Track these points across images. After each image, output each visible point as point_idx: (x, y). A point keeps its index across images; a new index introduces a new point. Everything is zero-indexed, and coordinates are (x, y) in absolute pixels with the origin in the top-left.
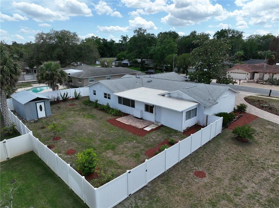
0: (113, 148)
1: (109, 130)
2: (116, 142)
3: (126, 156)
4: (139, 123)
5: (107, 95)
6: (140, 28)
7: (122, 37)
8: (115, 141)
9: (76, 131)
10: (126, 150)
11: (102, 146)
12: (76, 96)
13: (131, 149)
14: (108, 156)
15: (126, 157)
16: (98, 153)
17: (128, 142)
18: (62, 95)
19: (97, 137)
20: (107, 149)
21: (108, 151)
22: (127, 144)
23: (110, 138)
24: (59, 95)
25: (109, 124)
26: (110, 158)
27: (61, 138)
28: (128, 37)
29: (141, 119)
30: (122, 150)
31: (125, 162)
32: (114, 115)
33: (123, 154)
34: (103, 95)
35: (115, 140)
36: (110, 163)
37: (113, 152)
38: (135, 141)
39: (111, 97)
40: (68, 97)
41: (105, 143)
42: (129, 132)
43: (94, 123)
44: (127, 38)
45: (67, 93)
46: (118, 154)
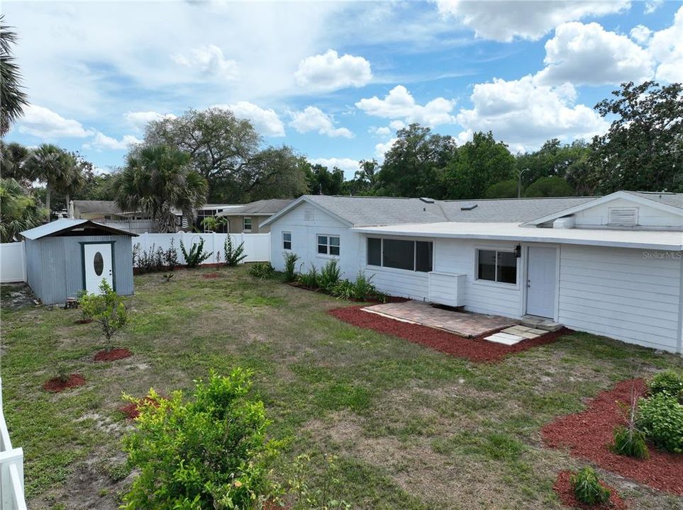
0: (361, 404)
1: (338, 337)
2: (369, 380)
3: (440, 445)
4: (458, 320)
5: (328, 240)
6: (414, 125)
7: (361, 164)
8: (366, 373)
9: (199, 335)
10: (426, 413)
11: (304, 392)
12: (228, 256)
13: (456, 413)
14: (336, 438)
15: (438, 451)
16: (281, 420)
17: (431, 382)
18: (185, 246)
19: (284, 356)
20: (329, 403)
21: (335, 415)
22: (427, 387)
23: (343, 365)
24: (177, 246)
25: (334, 319)
26: (349, 448)
27: (129, 354)
28: (376, 164)
29: (459, 309)
30: (407, 413)
31: (438, 478)
32: (351, 298)
33: (420, 434)
34: (314, 244)
35: (365, 370)
36: (353, 479)
37: (363, 419)
38: (462, 381)
39: (341, 246)
40: (202, 253)
41: (318, 381)
42: (423, 347)
43: (276, 318)
44: (376, 166)
45: (202, 243)
46: (391, 432)
